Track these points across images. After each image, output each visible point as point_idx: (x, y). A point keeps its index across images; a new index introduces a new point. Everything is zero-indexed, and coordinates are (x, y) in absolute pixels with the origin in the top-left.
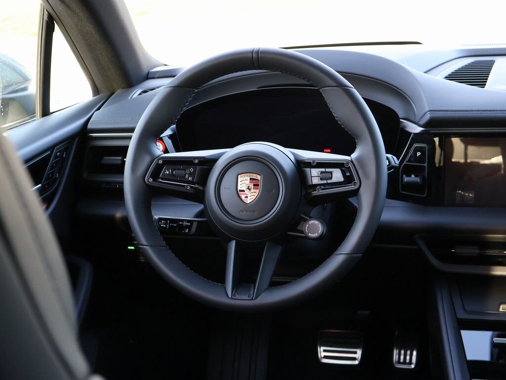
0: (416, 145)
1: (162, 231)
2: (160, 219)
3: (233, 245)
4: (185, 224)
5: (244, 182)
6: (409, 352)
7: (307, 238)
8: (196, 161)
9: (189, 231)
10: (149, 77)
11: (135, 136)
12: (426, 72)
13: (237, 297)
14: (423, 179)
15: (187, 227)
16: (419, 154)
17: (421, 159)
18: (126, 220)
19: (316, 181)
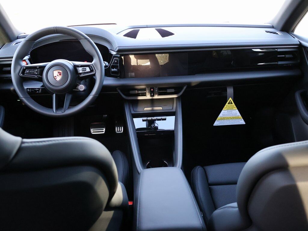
0: (115, 58)
1: (29, 93)
2: (27, 89)
3: (54, 95)
4: (37, 89)
5: (56, 73)
6: (120, 128)
7: (80, 91)
8: (38, 67)
9: (39, 92)
10: (18, 38)
11: (14, 59)
12: (117, 34)
13: (57, 112)
14: (118, 70)
15: (38, 91)
16: (116, 61)
17: (117, 63)
18: (14, 90)
19: (81, 72)
